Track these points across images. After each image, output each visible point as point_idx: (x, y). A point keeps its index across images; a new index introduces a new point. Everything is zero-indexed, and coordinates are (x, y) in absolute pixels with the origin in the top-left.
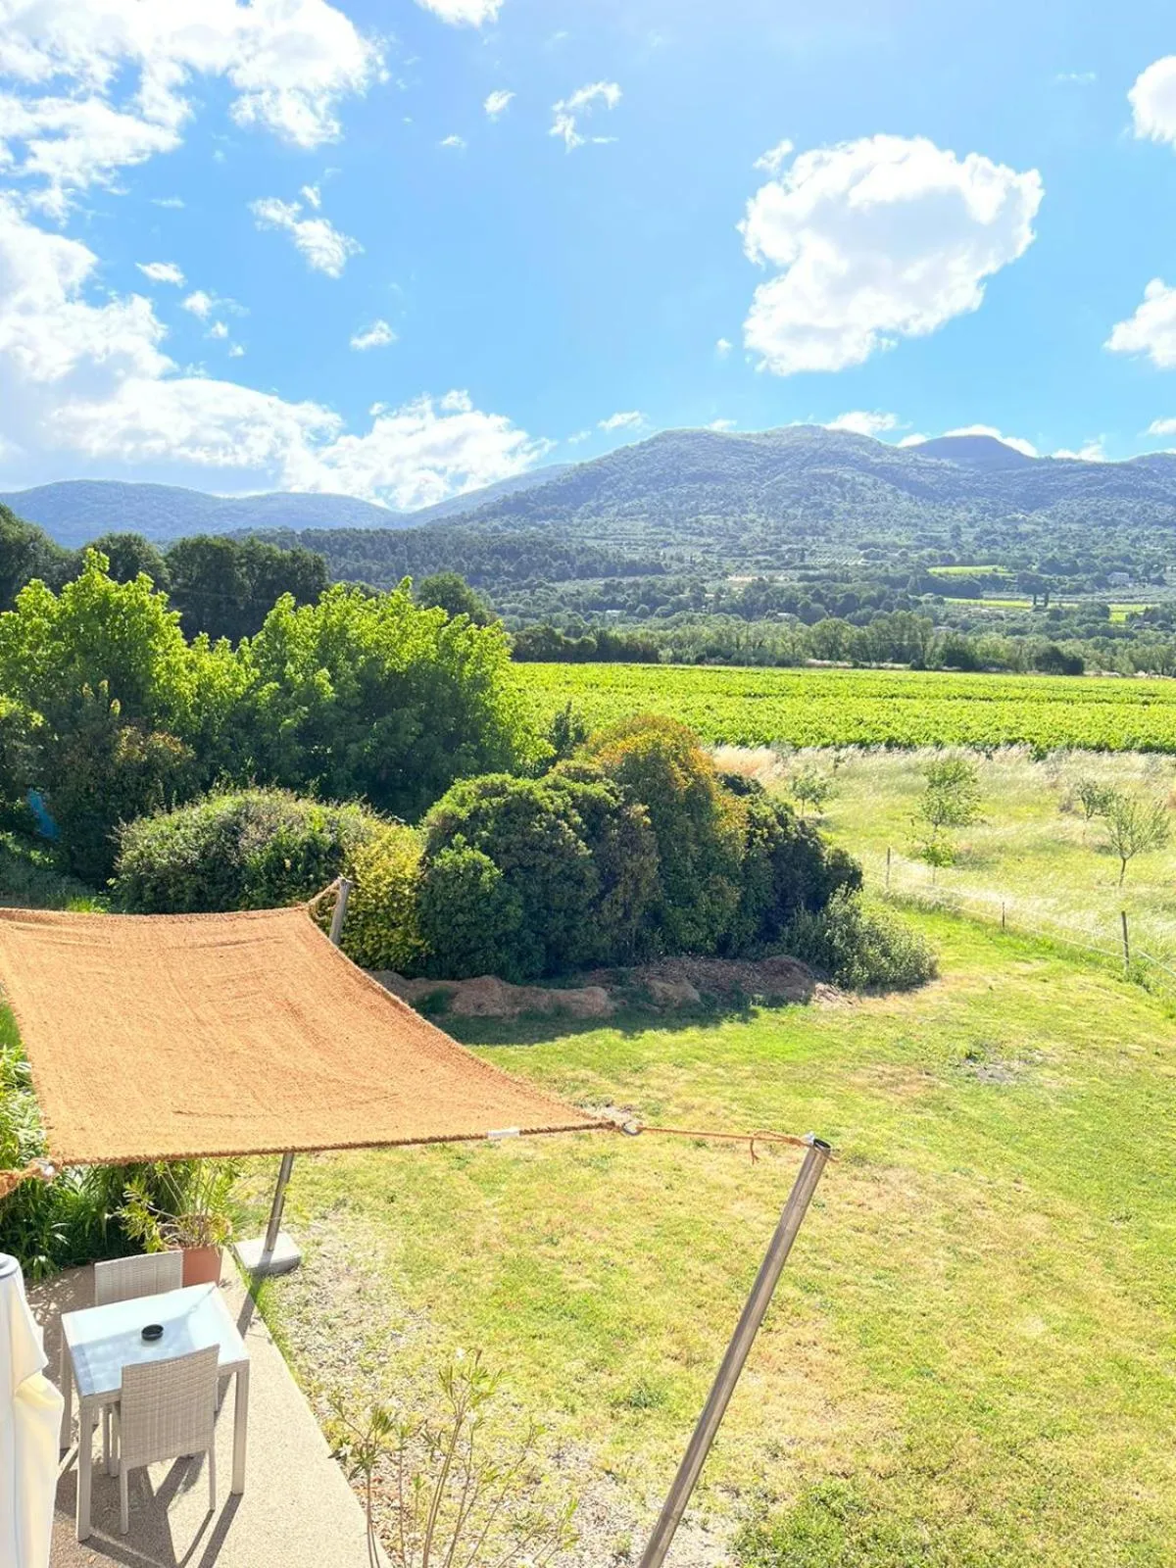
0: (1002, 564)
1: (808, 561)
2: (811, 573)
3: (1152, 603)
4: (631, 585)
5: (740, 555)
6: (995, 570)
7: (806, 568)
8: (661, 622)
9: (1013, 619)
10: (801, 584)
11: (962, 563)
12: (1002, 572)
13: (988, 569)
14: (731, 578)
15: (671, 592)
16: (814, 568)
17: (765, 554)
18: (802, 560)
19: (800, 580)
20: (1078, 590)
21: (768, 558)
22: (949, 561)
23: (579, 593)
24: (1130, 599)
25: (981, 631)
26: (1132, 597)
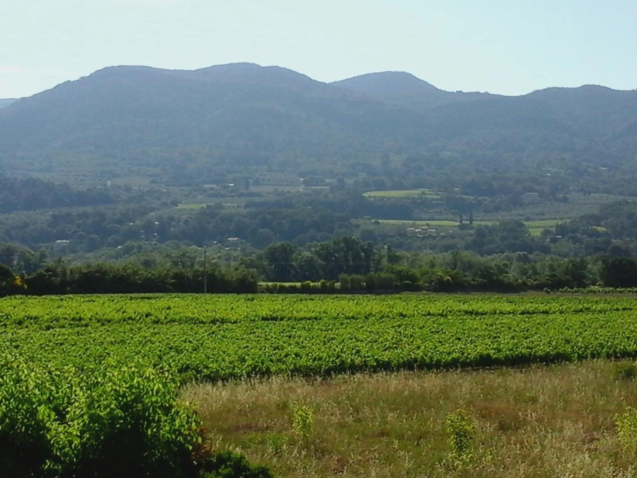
0: (430, 187)
1: (253, 189)
2: (257, 199)
3: (562, 219)
4: (80, 216)
5: (188, 185)
6: (423, 193)
7: (251, 195)
8: (112, 252)
9: (443, 237)
10: (248, 210)
11: (393, 188)
12: (430, 195)
13: (415, 193)
14: (180, 206)
15: (120, 222)
16: (259, 195)
17: (213, 182)
18: (247, 188)
19: (246, 206)
20: (497, 209)
21: (214, 186)
22: (381, 187)
23: (26, 225)
24: (542, 216)
25: (420, 248)
26: (543, 214)
